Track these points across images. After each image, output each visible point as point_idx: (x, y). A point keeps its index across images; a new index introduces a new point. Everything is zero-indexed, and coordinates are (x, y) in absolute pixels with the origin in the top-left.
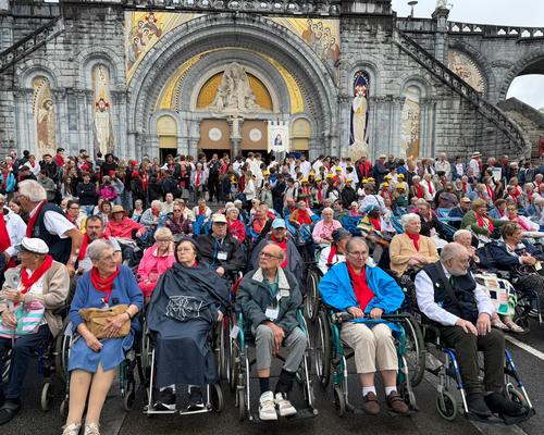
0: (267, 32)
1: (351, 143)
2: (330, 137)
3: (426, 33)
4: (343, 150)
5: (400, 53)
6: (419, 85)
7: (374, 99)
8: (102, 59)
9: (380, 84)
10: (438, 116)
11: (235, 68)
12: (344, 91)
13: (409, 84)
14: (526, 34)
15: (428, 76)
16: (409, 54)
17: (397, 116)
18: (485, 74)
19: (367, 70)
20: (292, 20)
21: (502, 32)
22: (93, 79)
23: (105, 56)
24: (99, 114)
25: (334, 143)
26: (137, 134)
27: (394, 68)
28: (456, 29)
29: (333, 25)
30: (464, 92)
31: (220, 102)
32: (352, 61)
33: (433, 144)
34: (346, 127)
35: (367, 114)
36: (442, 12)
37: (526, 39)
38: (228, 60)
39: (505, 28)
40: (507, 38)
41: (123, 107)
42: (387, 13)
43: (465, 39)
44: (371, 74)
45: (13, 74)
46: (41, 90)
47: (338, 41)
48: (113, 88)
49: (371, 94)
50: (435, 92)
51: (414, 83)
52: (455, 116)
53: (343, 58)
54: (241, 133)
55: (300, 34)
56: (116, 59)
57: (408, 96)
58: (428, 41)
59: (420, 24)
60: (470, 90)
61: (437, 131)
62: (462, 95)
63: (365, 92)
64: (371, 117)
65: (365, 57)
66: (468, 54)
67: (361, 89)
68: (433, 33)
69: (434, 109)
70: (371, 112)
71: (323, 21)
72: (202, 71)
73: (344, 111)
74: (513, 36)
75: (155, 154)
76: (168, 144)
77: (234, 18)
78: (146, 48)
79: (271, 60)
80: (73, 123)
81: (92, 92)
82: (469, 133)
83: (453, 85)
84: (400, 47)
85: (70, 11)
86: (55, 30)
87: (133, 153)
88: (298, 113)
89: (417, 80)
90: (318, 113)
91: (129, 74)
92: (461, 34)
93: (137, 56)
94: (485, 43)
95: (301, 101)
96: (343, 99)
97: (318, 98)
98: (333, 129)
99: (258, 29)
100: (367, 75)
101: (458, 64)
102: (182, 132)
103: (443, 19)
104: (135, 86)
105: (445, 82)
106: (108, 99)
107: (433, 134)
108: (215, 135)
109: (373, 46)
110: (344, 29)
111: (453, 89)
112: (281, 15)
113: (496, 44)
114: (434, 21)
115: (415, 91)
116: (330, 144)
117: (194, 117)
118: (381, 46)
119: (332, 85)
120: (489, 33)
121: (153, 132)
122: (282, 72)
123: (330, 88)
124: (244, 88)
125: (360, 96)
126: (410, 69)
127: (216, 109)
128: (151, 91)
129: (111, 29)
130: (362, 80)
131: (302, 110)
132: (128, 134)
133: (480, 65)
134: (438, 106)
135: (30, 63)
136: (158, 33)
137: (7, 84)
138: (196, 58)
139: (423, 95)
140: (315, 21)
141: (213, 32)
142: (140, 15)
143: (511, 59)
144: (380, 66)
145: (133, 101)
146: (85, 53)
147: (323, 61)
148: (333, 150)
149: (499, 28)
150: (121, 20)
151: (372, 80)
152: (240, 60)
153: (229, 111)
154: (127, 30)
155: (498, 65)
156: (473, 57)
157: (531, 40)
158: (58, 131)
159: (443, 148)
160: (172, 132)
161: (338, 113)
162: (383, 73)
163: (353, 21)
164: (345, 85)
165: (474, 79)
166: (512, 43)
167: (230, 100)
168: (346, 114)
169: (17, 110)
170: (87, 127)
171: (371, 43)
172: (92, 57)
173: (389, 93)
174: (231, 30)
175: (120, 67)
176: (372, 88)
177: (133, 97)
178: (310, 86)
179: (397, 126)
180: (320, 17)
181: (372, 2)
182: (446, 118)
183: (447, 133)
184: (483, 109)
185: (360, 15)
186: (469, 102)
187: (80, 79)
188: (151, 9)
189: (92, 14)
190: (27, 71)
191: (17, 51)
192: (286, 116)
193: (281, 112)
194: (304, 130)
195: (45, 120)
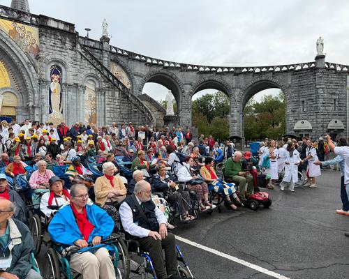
1: (50, 112)
2: (33, 107)
3: (97, 49)
4: (44, 116)
5: (81, 58)
6: (95, 80)
7: (66, 85)
9: (69, 75)
10: (107, 100)
12: (43, 77)
13: (88, 78)
14: (149, 61)
15: (99, 75)
16: (88, 60)
17: (81, 98)
18: (131, 79)
19: (60, 65)
21: (137, 57)
25: (37, 112)
27: (78, 67)
28: (114, 50)
29: (34, 31)
30: (121, 87)
32: (49, 57)
33: (105, 116)
34: (46, 101)
35: (61, 94)
37: (149, 63)
39: (139, 56)
40: (140, 61)
42: (72, 31)
43: (119, 57)
44: (63, 68)
47: (37, 42)
49: (63, 81)
50: (104, 85)
51: (92, 78)
52: (117, 101)
53: (42, 54)
55: (7, 31)
57: (87, 86)
58: (98, 55)
59: (93, 43)
60: (124, 87)
61: (107, 109)
62: (119, 89)
63: (59, 79)
64: (64, 96)
65: (58, 57)
66: (121, 66)
67: (56, 77)
68: (101, 50)
69: (104, 96)
70: (64, 93)
71: (26, 26)
73: (44, 90)
74: (143, 60)
82: (124, 112)
83: (114, 83)
84: (81, 54)
88: (6, 88)
89: (93, 76)
90: (23, 91)
92: (117, 54)
94: (130, 62)
95: (8, 79)
96: (43, 82)
97: (23, 79)
98: (36, 102)
100: (59, 68)
101: (116, 70)
103: (106, 43)
105: (109, 80)
107: (105, 110)
109: (63, 50)
110: (42, 35)
111: (115, 85)
113: (135, 62)
114: (101, 43)
115: (92, 83)
116: (34, 112)
118: (69, 51)
119: (34, 71)
120: (131, 56)
123: (32, 73)
125: (55, 81)
126: (88, 70)
130: (56, 71)
131: (9, 85)
133: (128, 74)
134: (107, 94)
139: (97, 86)
140: (19, 25)
143: (143, 73)
144: (69, 65)
148: (36, 117)
149: (137, 55)
151: (64, 72)
155: (137, 75)
156: (124, 68)
157: (151, 65)
159: (111, 119)
161: (39, 92)
162: (71, 69)
163: (49, 31)
164: (44, 73)
165: (125, 80)
166: (143, 64)
168: (45, 92)
171: (62, 48)
173: (76, 82)
176: (64, 77)
178: (16, 69)
179: (82, 104)
180: (23, 23)
181: (62, 22)
182: (111, 101)
183: (112, 111)
184: (131, 99)
185: (54, 29)
186: (123, 93)
194: (11, 99)
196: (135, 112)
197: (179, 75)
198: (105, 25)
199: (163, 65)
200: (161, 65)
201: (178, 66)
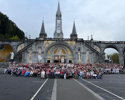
0: (64, 43)
2: (75, 59)
3: (90, 42)
4: (77, 61)
5: (85, 46)
7: (81, 53)
8: (40, 48)
9: (82, 51)
11: (60, 48)
12: (77, 52)
14: (106, 42)
15: (90, 49)
17: (85, 56)
18: (100, 49)
19: (80, 48)
20: (68, 42)
21: (102, 42)
22: (39, 50)
23: (41, 47)
27: (84, 48)
28: (95, 42)
29: (75, 42)
30: (96, 52)
31: (57, 53)
33: (92, 60)
34: (77, 57)
36: (92, 39)
37: (106, 43)
38: (59, 47)
39: (103, 42)
40: (103, 43)
43: (96, 43)
45: (27, 50)
46: (31, 52)
47: (75, 44)
49: (81, 52)
50: (91, 52)
52: (95, 55)
53: (76, 47)
54: (60, 58)
55: (70, 43)
57: (87, 52)
58: (90, 44)
60: (97, 51)
65: (79, 47)
66: (97, 45)
67: (79, 51)
69: (91, 54)
71: (73, 42)
72: (55, 49)
74: (104, 43)
75: (47, 61)
76: (49, 60)
77: (60, 41)
78: (47, 46)
79: (65, 47)
80: (35, 57)
81: (38, 52)
82: (97, 58)
83: (94, 51)
85: (36, 41)
86: (34, 44)
87: (44, 61)
89: (88, 50)
90: (73, 55)
91: (44, 50)
92: (96, 42)
93: (45, 47)
94: (99, 44)
96: (76, 53)
97: (73, 52)
98: (75, 57)
100: (80, 49)
101: (95, 47)
102: (51, 58)
103: (92, 40)
104: (45, 51)
105: (93, 50)
106: (40, 53)
107: (91, 58)
108: (56, 58)
112: (67, 41)
113: (101, 44)
117: (53, 55)
118: (82, 45)
119: (75, 51)
120: (100, 42)
121: (47, 58)
122: (67, 48)
126: (87, 48)
127: (56, 54)
128: (47, 52)
129: (42, 43)
130: (79, 50)
131: (70, 54)
132: (43, 58)
135: (30, 48)
136: (49, 44)
137: (26, 51)
138: (54, 47)
139: (89, 52)
140: (72, 42)
141: (57, 43)
142: (46, 41)
143: (104, 46)
144: (82, 48)
147: (73, 47)
149: (102, 41)
150: (43, 42)
151: (81, 50)
152: (60, 47)
153: (59, 54)
155: (102, 47)
156: (98, 46)
157: (107, 43)
158: (33, 58)
160: (50, 58)
161: (76, 55)
165: (98, 50)
168: (77, 55)
169: (27, 55)
170: (37, 57)
171: (80, 45)
172: (39, 47)
173: (84, 52)
174: (59, 43)
175: (43, 49)
176: (81, 51)
177: (44, 53)
178: (71, 51)
180: (72, 41)
181: (80, 39)
182: (93, 56)
183: (94, 58)
184: (99, 55)
185: (78, 41)
186: (97, 53)
187: (37, 50)
188: (48, 40)
189: (39, 41)
190: (29, 49)
191: (28, 47)
192: (68, 55)
193: (67, 54)
194: (71, 57)
195: (31, 56)
196: (101, 58)
197: (117, 45)
198: (92, 36)
199: (111, 43)
200: (110, 43)
201: (117, 42)
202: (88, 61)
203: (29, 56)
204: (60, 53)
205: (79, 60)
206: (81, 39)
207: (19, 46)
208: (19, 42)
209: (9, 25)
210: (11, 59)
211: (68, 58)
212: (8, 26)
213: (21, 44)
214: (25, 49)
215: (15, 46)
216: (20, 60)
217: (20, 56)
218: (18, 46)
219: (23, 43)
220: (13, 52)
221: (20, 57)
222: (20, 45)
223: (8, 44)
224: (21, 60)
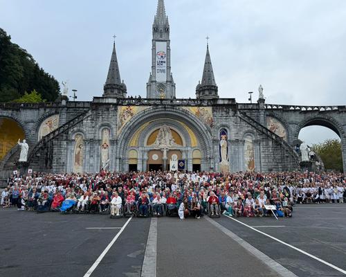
0: (179, 113)
1: (221, 161)
2: (210, 158)
3: (254, 109)
4: (216, 164)
5: (241, 121)
6: (252, 134)
7: (230, 141)
8: (107, 126)
9: (232, 134)
10: (262, 149)
11: (165, 127)
12: (215, 138)
13: (247, 134)
14: (304, 109)
15: (255, 131)
16: (245, 121)
17: (241, 149)
18: (286, 127)
19: (226, 128)
20: (190, 108)
21: (292, 108)
22: (102, 134)
23: (108, 125)
24: (103, 150)
25: (212, 162)
26: (120, 159)
27: (238, 127)
28: (269, 107)
29: (209, 109)
30: (274, 137)
31: (158, 142)
32: (218, 125)
33: (260, 162)
34: (218, 154)
35: (227, 148)
36: (261, 100)
37: (304, 111)
38: (162, 124)
39: (294, 106)
40: (295, 111)
41: (115, 147)
42: (233, 103)
43: (275, 112)
44: (228, 130)
45: (67, 133)
46: (79, 140)
47: (212, 116)
48: (111, 138)
49: (229, 139)
50: (259, 137)
51: (249, 134)
52: (270, 149)
53: (214, 123)
54: (167, 156)
55: (194, 113)
56: (113, 126)
57: (246, 139)
58: (256, 114)
59: (251, 106)
60: (277, 136)
61: (262, 156)
62: (273, 139)
63: (226, 138)
64: (229, 149)
65: (224, 123)
66: (276, 118)
67: (223, 137)
68: (258, 110)
69: (260, 145)
70: (229, 147)
71: (205, 108)
72: (150, 129)
73: (216, 146)
74: (298, 110)
75: (127, 168)
76: (133, 162)
77: (165, 108)
78: (126, 121)
79: (182, 123)
80: (91, 154)
81: (101, 140)
82: (278, 157)
83: (267, 135)
84: (240, 118)
85: (94, 107)
86: (88, 115)
87: (118, 167)
88: (195, 147)
89: (250, 132)
90: (204, 148)
91: (118, 133)
92: (272, 109)
93: (122, 124)
94: (284, 114)
95: (196, 141)
96: (215, 141)
97: (204, 140)
98: (211, 155)
99: (176, 112)
100: (226, 130)
101: (271, 124)
102: (140, 157)
103: (262, 104)
104: (121, 137)
105: (263, 133)
106: (108, 143)
107: (260, 157)
108: (155, 157)
109: (228, 118)
110: (214, 111)
111: (268, 136)
112: (186, 106)
113: (290, 113)
114: (258, 104)
115: (250, 137)
116: (210, 161)
117: (146, 149)
118: (232, 118)
119: (210, 135)
120: (286, 109)
121: (126, 156)
122: (187, 128)
124: (169, 136)
125: (223, 139)
126: (246, 128)
127: (156, 145)
128: (127, 139)
129: (112, 114)
130: (224, 132)
131: (196, 145)
132: (116, 158)
133: (283, 124)
135: (75, 129)
136: (132, 115)
138: (148, 123)
139: (254, 139)
140: (201, 108)
141: (156, 113)
142: (124, 108)
143: (298, 120)
144: (232, 127)
145: (119, 144)
146: (100, 124)
147: (205, 125)
149: (291, 106)
150: (116, 110)
151: (228, 133)
152: (167, 124)
153: (162, 146)
154: (119, 113)
155: (292, 123)
156: (279, 120)
157: (306, 112)
158: (85, 158)
159: (265, 164)
160: (135, 157)
161: (213, 148)
162: (233, 130)
163: (218, 107)
164: (216, 135)
165: (281, 132)
166: (298, 113)
167: (163, 141)
168: (217, 148)
169: (67, 149)
170: (98, 156)
171: (227, 116)
172: (102, 125)
173: (237, 138)
174: (163, 112)
175: (115, 130)
177: (119, 142)
178: (200, 135)
179: (241, 154)
180: (203, 106)
181: (226, 99)
182: (266, 149)
183: (267, 157)
184: (284, 146)
185: (221, 105)
186: (276, 142)
187: (97, 135)
188: (129, 105)
189: (104, 108)
190: (73, 132)
191: (70, 124)
192: (189, 148)
193: (187, 146)
194: (198, 154)
195: (79, 152)
196: (287, 157)
197: (337, 118)
198: (261, 89)
199: (319, 110)
200: (316, 110)
201: (336, 108)
202: (251, 164)
203: (72, 151)
204: (166, 142)
205: (224, 162)
206: (229, 99)
207: (44, 122)
208: (42, 111)
209: (14, 59)
210: (20, 160)
211: (190, 156)
212: (10, 62)
213: (50, 115)
214: (61, 130)
215: (32, 122)
216: (46, 163)
217: (46, 151)
218: (41, 121)
219: (57, 113)
220: (24, 141)
221: (47, 154)
222: (47, 120)
223: (10, 115)
224: (51, 163)
